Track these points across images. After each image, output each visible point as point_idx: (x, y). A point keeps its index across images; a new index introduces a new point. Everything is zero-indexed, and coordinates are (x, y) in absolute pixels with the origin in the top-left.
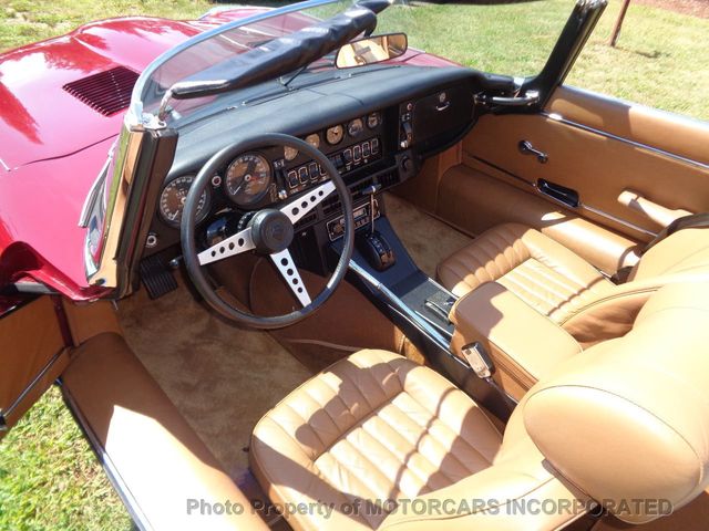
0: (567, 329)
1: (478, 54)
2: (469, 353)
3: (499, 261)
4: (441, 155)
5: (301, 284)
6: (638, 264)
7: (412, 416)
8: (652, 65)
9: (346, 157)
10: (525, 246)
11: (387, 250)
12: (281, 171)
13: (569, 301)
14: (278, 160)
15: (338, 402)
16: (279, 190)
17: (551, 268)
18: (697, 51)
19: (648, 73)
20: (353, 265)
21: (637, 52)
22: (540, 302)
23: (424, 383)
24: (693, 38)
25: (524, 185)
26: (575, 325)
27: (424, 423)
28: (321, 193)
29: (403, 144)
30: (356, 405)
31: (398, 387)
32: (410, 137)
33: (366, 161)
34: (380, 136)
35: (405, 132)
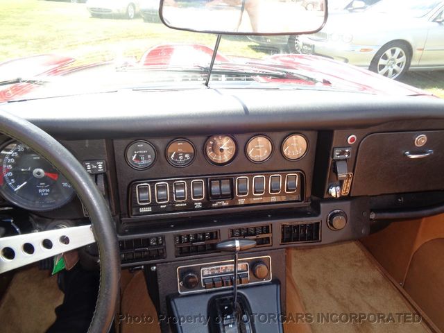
32: (347, 183)
33: (274, 199)
34: (303, 171)
35: (337, 176)
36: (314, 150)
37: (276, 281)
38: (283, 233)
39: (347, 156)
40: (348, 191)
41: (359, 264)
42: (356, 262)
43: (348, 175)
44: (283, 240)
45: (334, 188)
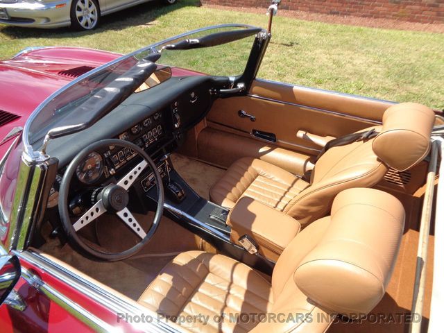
0: (290, 215)
1: (198, 57)
2: (243, 242)
3: (243, 181)
4: (195, 127)
5: (138, 226)
6: (314, 168)
7: (218, 286)
8: (291, 50)
9: (145, 140)
10: (254, 170)
11: (181, 190)
12: (109, 158)
13: (284, 196)
14: (106, 152)
15: (173, 291)
16: (109, 169)
17: (270, 179)
18: (311, 40)
19: (290, 55)
20: (165, 205)
21: (282, 44)
22: (270, 200)
23: (220, 264)
24: (307, 32)
25: (245, 134)
26: (294, 211)
27: (225, 288)
28: (139, 168)
29: (176, 126)
30: (185, 289)
31: (207, 271)
33: (156, 139)
35: (176, 119)
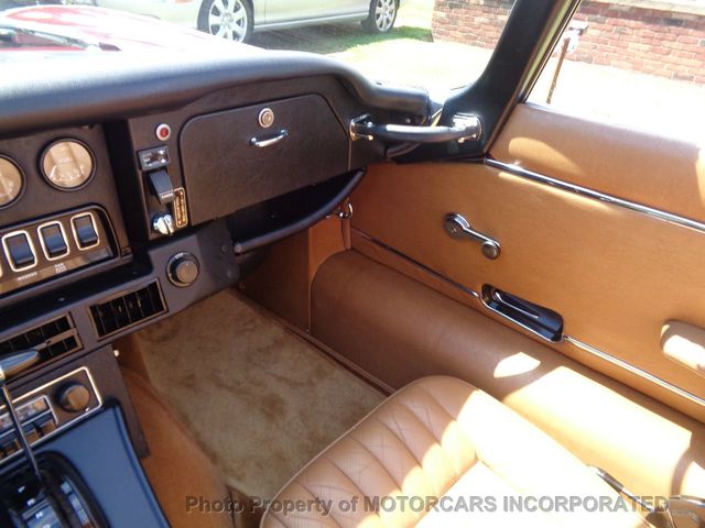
32: (180, 205)
33: (60, 268)
34: (101, 206)
35: (158, 198)
36: (108, 162)
37: (110, 403)
38: (97, 320)
39: (163, 161)
40: (185, 219)
41: (250, 326)
42: (245, 324)
43: (177, 194)
44: (101, 333)
45: (160, 220)
